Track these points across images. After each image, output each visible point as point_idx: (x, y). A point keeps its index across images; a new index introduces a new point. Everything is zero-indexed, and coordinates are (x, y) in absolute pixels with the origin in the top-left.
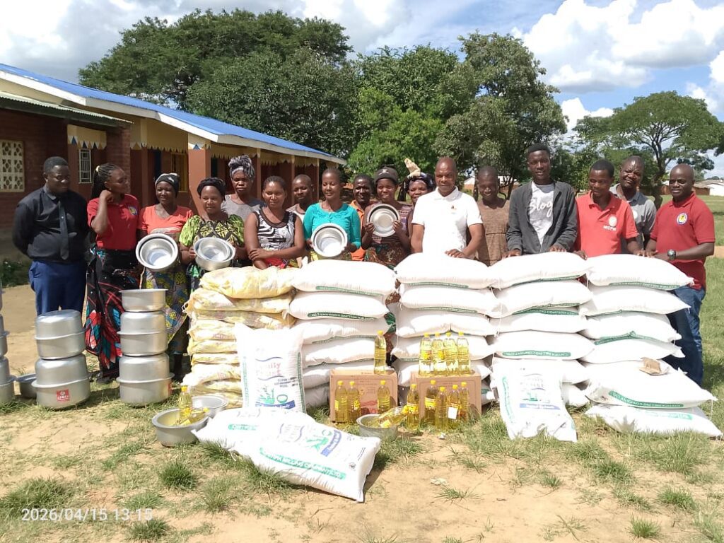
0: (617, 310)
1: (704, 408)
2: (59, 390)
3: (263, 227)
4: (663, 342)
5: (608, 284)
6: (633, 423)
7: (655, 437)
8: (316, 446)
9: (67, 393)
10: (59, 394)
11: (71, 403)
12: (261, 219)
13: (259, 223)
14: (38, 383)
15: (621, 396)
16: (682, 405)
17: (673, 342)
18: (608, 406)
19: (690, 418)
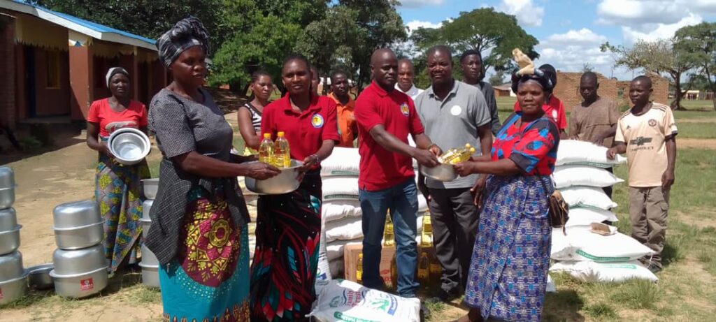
0: (569, 185)
1: (644, 260)
2: (82, 279)
3: (256, 119)
4: (603, 210)
5: (563, 163)
6: (597, 275)
7: (614, 284)
8: (382, 307)
9: (91, 281)
10: (83, 282)
11: (94, 291)
12: (253, 112)
13: (253, 115)
14: (56, 273)
15: (585, 253)
16: (629, 258)
17: (610, 209)
18: (574, 262)
19: (635, 268)
